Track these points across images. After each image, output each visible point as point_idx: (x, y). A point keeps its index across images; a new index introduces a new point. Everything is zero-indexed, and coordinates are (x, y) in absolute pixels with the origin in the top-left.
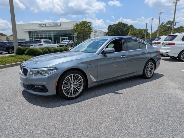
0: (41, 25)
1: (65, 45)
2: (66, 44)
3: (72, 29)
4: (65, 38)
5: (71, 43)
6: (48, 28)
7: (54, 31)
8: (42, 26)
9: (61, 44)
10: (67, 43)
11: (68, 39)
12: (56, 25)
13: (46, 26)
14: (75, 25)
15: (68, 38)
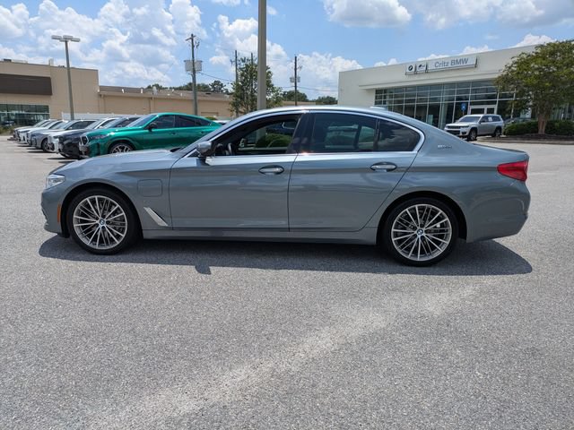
0: (413, 70)
1: (464, 133)
2: (467, 130)
3: (500, 75)
4: (486, 107)
5: (492, 126)
6: (433, 76)
7: (452, 85)
8: (416, 73)
9: (449, 127)
10: (474, 124)
11: (495, 111)
12: (459, 64)
13: (427, 71)
14: (516, 59)
15: (495, 107)
